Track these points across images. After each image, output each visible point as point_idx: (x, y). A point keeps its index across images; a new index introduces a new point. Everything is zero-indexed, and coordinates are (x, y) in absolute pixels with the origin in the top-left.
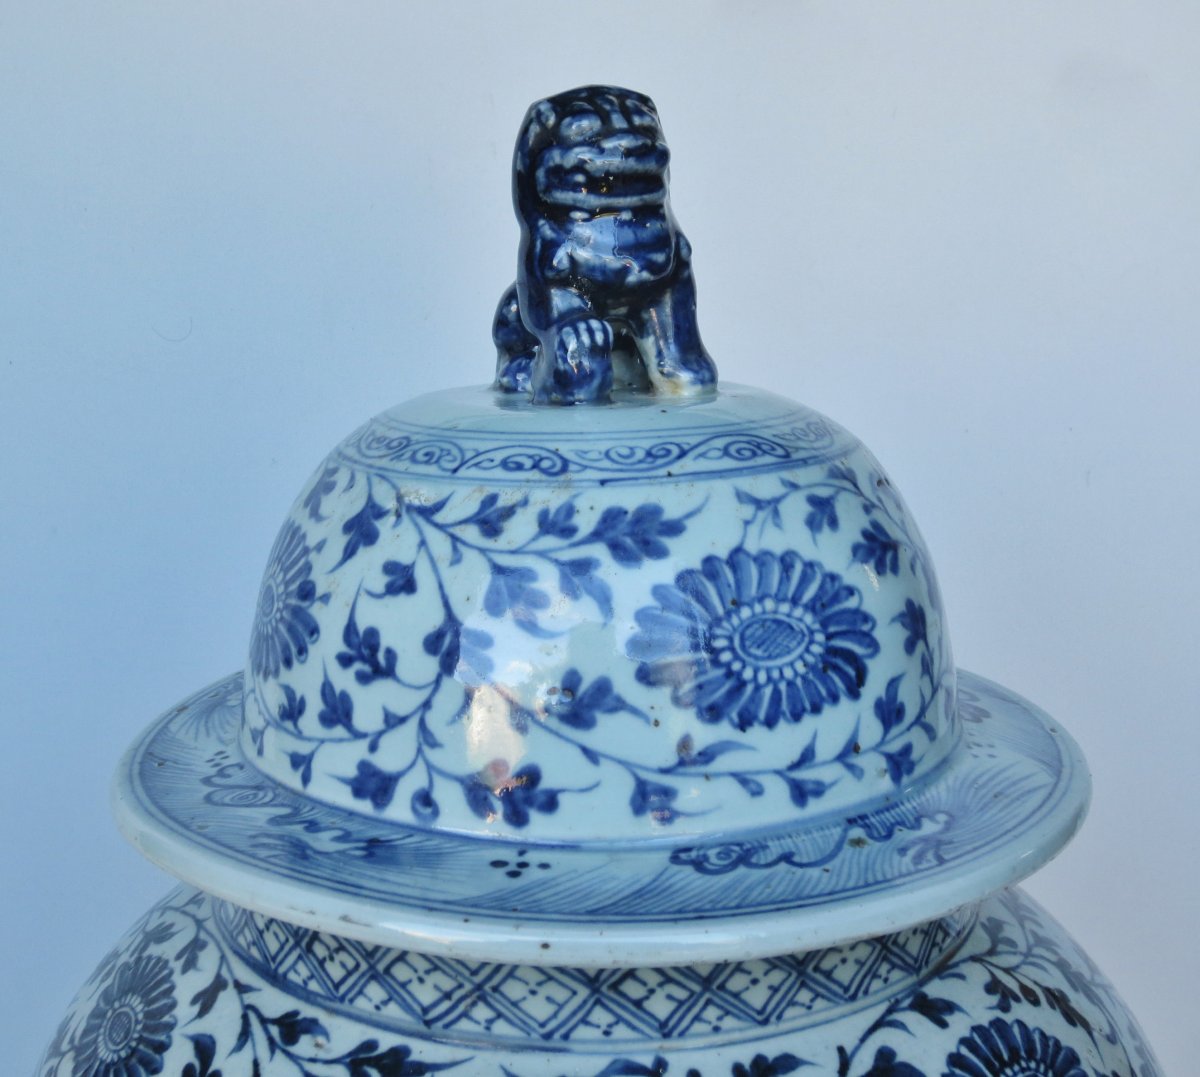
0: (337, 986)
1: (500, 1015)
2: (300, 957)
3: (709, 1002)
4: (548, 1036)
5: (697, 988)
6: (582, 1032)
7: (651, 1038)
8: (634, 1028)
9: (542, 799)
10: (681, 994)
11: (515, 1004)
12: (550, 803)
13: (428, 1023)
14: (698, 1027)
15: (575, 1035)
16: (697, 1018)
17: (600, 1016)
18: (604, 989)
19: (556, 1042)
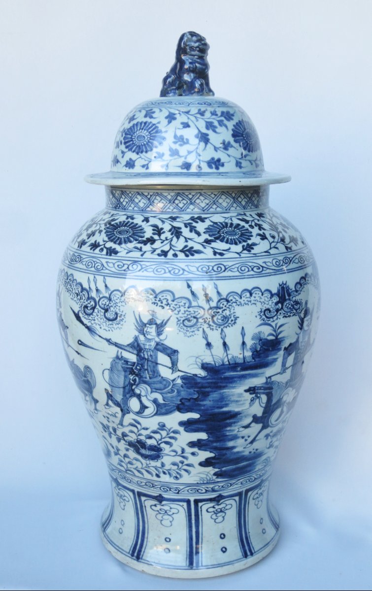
0: (181, 208)
1: (218, 207)
2: (171, 205)
3: (250, 203)
4: (226, 210)
6: (232, 209)
7: (242, 209)
8: (240, 207)
9: (221, 164)
10: (246, 200)
11: (221, 204)
12: (223, 165)
13: (204, 211)
14: (249, 207)
17: (235, 205)
18: (235, 199)
19: (228, 211)
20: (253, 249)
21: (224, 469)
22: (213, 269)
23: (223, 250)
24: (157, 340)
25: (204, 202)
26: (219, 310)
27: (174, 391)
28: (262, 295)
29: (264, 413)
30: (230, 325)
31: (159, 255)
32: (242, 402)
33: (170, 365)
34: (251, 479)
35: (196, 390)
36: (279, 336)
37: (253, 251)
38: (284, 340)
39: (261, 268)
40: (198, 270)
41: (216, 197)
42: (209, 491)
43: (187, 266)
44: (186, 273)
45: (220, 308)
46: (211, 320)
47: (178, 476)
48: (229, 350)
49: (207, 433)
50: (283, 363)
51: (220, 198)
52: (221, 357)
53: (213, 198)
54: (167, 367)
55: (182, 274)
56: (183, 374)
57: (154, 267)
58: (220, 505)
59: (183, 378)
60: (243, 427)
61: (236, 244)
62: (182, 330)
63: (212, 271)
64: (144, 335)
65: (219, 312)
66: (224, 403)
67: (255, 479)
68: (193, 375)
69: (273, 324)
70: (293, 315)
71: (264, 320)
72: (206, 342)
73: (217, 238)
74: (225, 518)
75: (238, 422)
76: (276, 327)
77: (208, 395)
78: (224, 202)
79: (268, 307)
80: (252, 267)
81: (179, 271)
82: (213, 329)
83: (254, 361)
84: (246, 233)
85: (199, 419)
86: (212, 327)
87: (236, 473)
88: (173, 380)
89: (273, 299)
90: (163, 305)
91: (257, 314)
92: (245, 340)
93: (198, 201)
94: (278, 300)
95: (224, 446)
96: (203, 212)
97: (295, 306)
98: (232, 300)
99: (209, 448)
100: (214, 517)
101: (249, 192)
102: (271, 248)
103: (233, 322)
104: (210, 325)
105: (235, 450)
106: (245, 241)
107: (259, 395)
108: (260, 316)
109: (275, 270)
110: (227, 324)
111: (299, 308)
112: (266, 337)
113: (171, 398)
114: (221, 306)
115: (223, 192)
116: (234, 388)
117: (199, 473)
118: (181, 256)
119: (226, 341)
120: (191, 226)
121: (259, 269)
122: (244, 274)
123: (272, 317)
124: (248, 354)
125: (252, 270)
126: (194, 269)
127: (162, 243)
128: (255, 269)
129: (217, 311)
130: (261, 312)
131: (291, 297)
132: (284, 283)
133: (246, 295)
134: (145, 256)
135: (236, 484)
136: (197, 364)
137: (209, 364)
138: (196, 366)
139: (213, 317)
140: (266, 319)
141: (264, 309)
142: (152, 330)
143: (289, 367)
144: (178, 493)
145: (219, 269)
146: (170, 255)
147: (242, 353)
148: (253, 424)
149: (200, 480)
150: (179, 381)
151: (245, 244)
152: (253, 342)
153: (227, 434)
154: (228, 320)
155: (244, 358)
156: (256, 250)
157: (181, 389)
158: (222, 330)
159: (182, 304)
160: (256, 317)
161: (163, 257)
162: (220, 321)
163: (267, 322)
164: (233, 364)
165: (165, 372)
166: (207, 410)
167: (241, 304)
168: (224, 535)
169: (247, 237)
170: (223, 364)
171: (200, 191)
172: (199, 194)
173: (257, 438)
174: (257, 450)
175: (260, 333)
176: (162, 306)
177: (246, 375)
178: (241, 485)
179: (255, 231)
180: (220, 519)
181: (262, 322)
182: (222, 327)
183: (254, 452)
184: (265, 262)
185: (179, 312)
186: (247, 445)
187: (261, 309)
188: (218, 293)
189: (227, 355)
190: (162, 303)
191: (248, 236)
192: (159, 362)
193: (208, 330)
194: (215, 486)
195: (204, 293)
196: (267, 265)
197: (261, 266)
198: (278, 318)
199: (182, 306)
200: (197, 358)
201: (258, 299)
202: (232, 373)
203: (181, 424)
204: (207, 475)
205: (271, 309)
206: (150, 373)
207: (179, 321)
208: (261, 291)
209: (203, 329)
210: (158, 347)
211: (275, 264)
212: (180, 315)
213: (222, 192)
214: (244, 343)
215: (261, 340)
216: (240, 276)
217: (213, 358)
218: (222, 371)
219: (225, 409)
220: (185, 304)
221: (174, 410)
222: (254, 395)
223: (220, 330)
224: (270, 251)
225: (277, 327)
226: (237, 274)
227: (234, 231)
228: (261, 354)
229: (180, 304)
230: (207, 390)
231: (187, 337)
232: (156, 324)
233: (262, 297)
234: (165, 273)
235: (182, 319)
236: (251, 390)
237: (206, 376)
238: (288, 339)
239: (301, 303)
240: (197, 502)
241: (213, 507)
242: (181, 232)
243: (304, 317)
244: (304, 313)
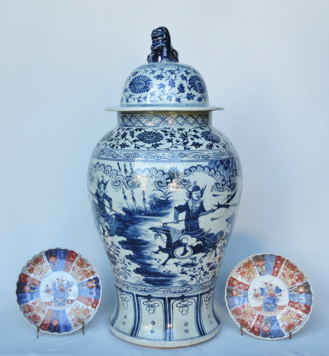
0: (134, 124)
1: (152, 123)
3: (175, 122)
4: (157, 125)
5: (173, 120)
6: (161, 125)
7: (168, 126)
10: (172, 120)
11: (154, 122)
14: (174, 125)
15: (160, 125)
17: (163, 123)
18: (163, 119)
19: (158, 126)
20: (158, 146)
21: (148, 278)
22: (131, 156)
23: (140, 146)
24: (104, 192)
25: (145, 120)
26: (131, 178)
27: (113, 223)
28: (157, 172)
29: (167, 246)
30: (136, 187)
31: (111, 147)
32: (148, 236)
33: (109, 207)
34: (170, 291)
35: (122, 223)
36: (169, 199)
37: (157, 148)
38: (174, 202)
39: (160, 157)
40: (124, 155)
41: (151, 117)
42: (143, 291)
43: (120, 153)
44: (118, 157)
45: (131, 177)
46: (126, 183)
47: (126, 277)
48: (136, 201)
49: (133, 251)
50: (175, 216)
51: (153, 118)
52: (132, 205)
53: (149, 118)
55: (117, 157)
56: (115, 213)
57: (107, 153)
58: (151, 301)
59: (116, 215)
60: (154, 252)
61: (149, 143)
62: (113, 187)
63: (131, 157)
64: (99, 189)
65: (131, 179)
66: (138, 234)
67: (175, 292)
68: (120, 214)
69: (164, 191)
70: (181, 188)
71: (157, 187)
72: (124, 196)
73: (140, 140)
74: (155, 311)
75: (149, 248)
76: (166, 193)
77: (129, 228)
78: (156, 120)
79: (160, 180)
80: (154, 156)
81: (116, 155)
82: (127, 189)
83: (152, 211)
84: (160, 138)
85: (126, 241)
86: (127, 188)
87: (157, 283)
88: (112, 216)
89: (165, 176)
90: (107, 173)
91: (153, 183)
92: (145, 197)
93: (141, 120)
94: (168, 177)
95: (144, 262)
96: (143, 126)
97: (183, 183)
98: (138, 173)
99: (137, 262)
100: (148, 308)
101: (174, 116)
102: (171, 147)
103: (138, 186)
104: (126, 186)
105: (153, 267)
106: (155, 142)
107: (159, 234)
108: (155, 184)
109: (169, 159)
110: (134, 187)
111: (187, 184)
112: (159, 197)
113: (112, 226)
114: (132, 176)
115: (155, 115)
116: (142, 225)
117: (135, 277)
118: (119, 147)
119: (134, 196)
120: (132, 133)
121: (158, 157)
122: (148, 160)
123: (164, 187)
124: (148, 206)
125: (153, 158)
126: (122, 155)
127: (115, 141)
128: (155, 158)
129: (130, 179)
130: (155, 182)
131: (180, 177)
132: (175, 167)
133: (147, 172)
134: (106, 147)
135: (159, 291)
136: (121, 208)
137: (126, 208)
138: (120, 209)
139: (128, 182)
140: (158, 187)
141: (158, 181)
142: (102, 186)
143: (182, 221)
144: (128, 288)
145: (135, 156)
146: (115, 148)
147: (144, 204)
148: (160, 252)
149: (137, 282)
150: (114, 217)
151: (155, 143)
152: (150, 199)
153: (144, 254)
154: (135, 185)
155: (145, 208)
156: (160, 147)
157: (116, 221)
158: (132, 190)
159: (114, 173)
160: (152, 185)
161: (112, 148)
162: (131, 184)
163: (159, 188)
164: (139, 210)
165: (108, 211)
166: (129, 236)
167: (143, 176)
168: (154, 323)
169: (159, 140)
170: (134, 210)
171: (142, 114)
172: (142, 116)
173: (167, 263)
174: (170, 271)
175: (154, 194)
176: (106, 174)
177: (148, 218)
178: (163, 293)
179: (169, 137)
180: (152, 311)
181: (156, 188)
182: (132, 188)
183: (168, 273)
184: (163, 154)
185: (113, 177)
186: (160, 265)
187: (156, 181)
188: (131, 168)
189: (135, 205)
190: (106, 172)
191: (160, 139)
192: (105, 204)
193: (125, 189)
194: (146, 288)
195: (124, 168)
196: (164, 156)
197: (160, 156)
198: (168, 187)
199: (114, 174)
200: (120, 204)
201: (154, 175)
202: (139, 216)
203: (120, 243)
204: (139, 279)
205: (163, 182)
206: (103, 211)
207: (112, 182)
208: (157, 170)
209: (123, 188)
210: (105, 196)
211: (170, 156)
212: (113, 179)
213: (154, 115)
214: (144, 199)
215: (155, 199)
216: (145, 160)
217: (128, 205)
218: (133, 214)
219: (139, 238)
220: (115, 173)
221: (115, 234)
222: (156, 233)
223: (131, 189)
224: (170, 149)
225: (167, 193)
226: (144, 159)
227: (153, 136)
228: (156, 207)
229: (113, 173)
230: (128, 224)
231: (115, 192)
232: (104, 183)
233: (156, 173)
234: (110, 156)
235: (114, 181)
236: (153, 229)
237: (126, 215)
238: (177, 202)
239: (189, 182)
240: (138, 296)
241: (147, 302)
242: (126, 136)
243: (193, 191)
244: (192, 188)
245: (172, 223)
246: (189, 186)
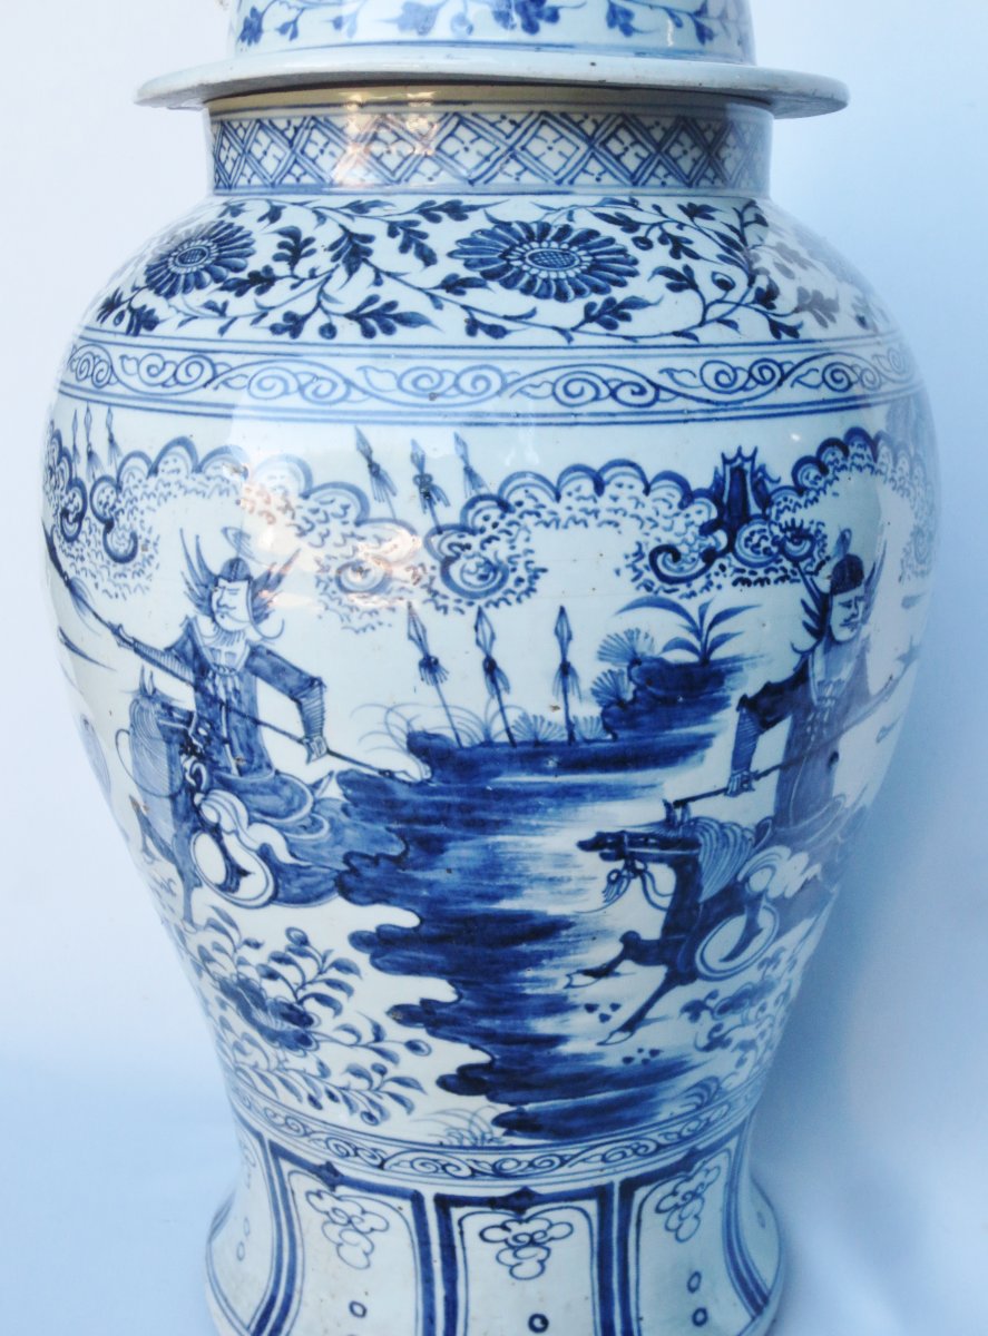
0: (393, 173)
1: (526, 168)
3: (659, 163)
4: (559, 182)
5: (653, 150)
6: (583, 179)
7: (626, 185)
8: (615, 177)
9: (548, 13)
10: (644, 154)
11: (537, 159)
12: (554, 16)
13: (471, 182)
14: (653, 181)
15: (578, 181)
16: (652, 174)
17: (594, 167)
18: (597, 145)
19: (565, 186)
20: (627, 318)
21: (528, 1107)
22: (456, 385)
23: (506, 318)
24: (254, 636)
25: (474, 148)
26: (468, 539)
27: (321, 827)
28: (647, 491)
29: (667, 929)
30: (511, 598)
31: (275, 329)
32: (571, 886)
33: (299, 732)
34: (640, 1146)
35: (394, 826)
36: (719, 654)
37: (624, 328)
38: (740, 669)
39: (651, 392)
40: (400, 386)
41: (520, 132)
42: (484, 1174)
43: (363, 369)
44: (355, 394)
45: (473, 532)
46: (437, 573)
47: (376, 1113)
48: (507, 689)
49: (451, 982)
50: (736, 754)
51: (535, 136)
52: (481, 714)
53: (508, 137)
54: (290, 736)
55: (343, 399)
56: (344, 766)
57: (250, 371)
58: (527, 1221)
59: (346, 780)
60: (587, 973)
61: (562, 296)
62: (334, 605)
63: (453, 392)
64: (212, 615)
65: (468, 547)
66: (501, 882)
67: (660, 1147)
68: (382, 772)
69: (692, 607)
70: (782, 579)
71: (649, 589)
72: (419, 656)
73: (489, 276)
74: (547, 1263)
75: (563, 953)
76: (702, 617)
77: (442, 851)
78: (553, 150)
79: (667, 538)
80: (613, 385)
81: (334, 385)
82: (445, 609)
83: (609, 737)
84: (614, 261)
85: (415, 929)
86: (441, 602)
87: (576, 1123)
88: (315, 786)
89: (692, 509)
90: (272, 509)
91: (622, 563)
92: (570, 658)
94: (714, 515)
95: (518, 1031)
96: (468, 188)
97: (789, 545)
98: (520, 504)
99: (466, 1034)
100: (508, 1257)
101: (657, 124)
102: (703, 323)
103: (524, 586)
104: (435, 593)
105: (566, 1049)
106: (597, 290)
107: (639, 865)
108: (635, 569)
109: (708, 401)
110: (499, 595)
111: (809, 554)
112: (657, 651)
113: (315, 847)
114: (479, 522)
115: (546, 113)
116: (534, 830)
117: (443, 1112)
118: (349, 331)
119: (497, 655)
120: (408, 232)
121: (643, 392)
122: (576, 410)
123: (688, 580)
124: (587, 711)
125: (613, 394)
126: (385, 382)
127: (294, 287)
128: (624, 394)
129: (464, 541)
130: (639, 555)
131: (774, 510)
132: (747, 452)
133: (578, 489)
134: (231, 333)
135: (584, 1160)
136: (392, 736)
137: (436, 736)
138: (388, 741)
139: (447, 563)
140: (658, 583)
141: (653, 544)
142: (235, 598)
143: (766, 773)
144: (381, 1166)
145: (481, 385)
146: (310, 331)
147: (561, 703)
148: (627, 966)
149: (450, 1135)
150: (333, 791)
151: (599, 299)
152: (606, 666)
153: (528, 991)
154: (504, 579)
155: (570, 725)
156: (639, 323)
157: (344, 819)
158: (480, 614)
159: (335, 508)
160: (618, 572)
161: (286, 337)
162: (473, 580)
163: (662, 594)
164: (524, 743)
165: (285, 755)
166: (443, 901)
167: (558, 522)
168: (545, 1322)
169: (613, 276)
170: (488, 743)
171: (459, 108)
172: (455, 121)
173: (651, 1014)
174: (654, 1053)
175: (632, 634)
176: (269, 514)
177: (582, 786)
178: (601, 1165)
179: (660, 255)
180: (530, 1267)
181: (643, 593)
182: (480, 602)
183: (645, 1062)
184: (670, 372)
185: (324, 536)
186: (612, 1034)
187: (639, 544)
188: (470, 473)
189: (502, 710)
190: (268, 502)
191: (619, 273)
192: (263, 716)
193: (427, 614)
194: (504, 1161)
195: (416, 472)
196: (677, 382)
197: (652, 384)
198: (711, 583)
199: (336, 516)
200: (390, 710)
201: (630, 506)
202: (524, 778)
203: (359, 940)
204: (471, 1122)
205: (683, 549)
206: (240, 755)
207: (325, 569)
208: (643, 478)
209: (410, 606)
210: (258, 662)
211: (711, 382)
212: (329, 549)
213: (542, 113)
214: (566, 670)
215: (635, 661)
216: (561, 415)
217: (449, 715)
218: (484, 768)
219: (506, 905)
220: (345, 508)
221: (330, 891)
222: (619, 865)
223: (472, 612)
224: (697, 332)
225: (708, 619)
226: (551, 406)
227: (565, 253)
228: (641, 713)
229: (330, 509)
230: (436, 829)
231: (350, 633)
232: (248, 578)
233: (643, 498)
234: (286, 392)
235: (335, 566)
236: (605, 844)
237: (429, 781)
238: (754, 665)
239: (820, 537)
240: (444, 1203)
241: (504, 1227)
242: (369, 252)
243: (835, 589)
244: (829, 573)
245: (716, 793)
246: (818, 560)
